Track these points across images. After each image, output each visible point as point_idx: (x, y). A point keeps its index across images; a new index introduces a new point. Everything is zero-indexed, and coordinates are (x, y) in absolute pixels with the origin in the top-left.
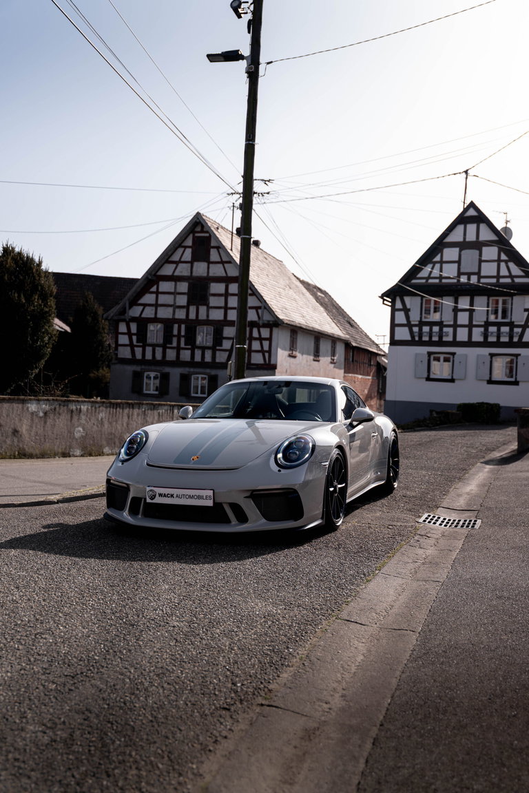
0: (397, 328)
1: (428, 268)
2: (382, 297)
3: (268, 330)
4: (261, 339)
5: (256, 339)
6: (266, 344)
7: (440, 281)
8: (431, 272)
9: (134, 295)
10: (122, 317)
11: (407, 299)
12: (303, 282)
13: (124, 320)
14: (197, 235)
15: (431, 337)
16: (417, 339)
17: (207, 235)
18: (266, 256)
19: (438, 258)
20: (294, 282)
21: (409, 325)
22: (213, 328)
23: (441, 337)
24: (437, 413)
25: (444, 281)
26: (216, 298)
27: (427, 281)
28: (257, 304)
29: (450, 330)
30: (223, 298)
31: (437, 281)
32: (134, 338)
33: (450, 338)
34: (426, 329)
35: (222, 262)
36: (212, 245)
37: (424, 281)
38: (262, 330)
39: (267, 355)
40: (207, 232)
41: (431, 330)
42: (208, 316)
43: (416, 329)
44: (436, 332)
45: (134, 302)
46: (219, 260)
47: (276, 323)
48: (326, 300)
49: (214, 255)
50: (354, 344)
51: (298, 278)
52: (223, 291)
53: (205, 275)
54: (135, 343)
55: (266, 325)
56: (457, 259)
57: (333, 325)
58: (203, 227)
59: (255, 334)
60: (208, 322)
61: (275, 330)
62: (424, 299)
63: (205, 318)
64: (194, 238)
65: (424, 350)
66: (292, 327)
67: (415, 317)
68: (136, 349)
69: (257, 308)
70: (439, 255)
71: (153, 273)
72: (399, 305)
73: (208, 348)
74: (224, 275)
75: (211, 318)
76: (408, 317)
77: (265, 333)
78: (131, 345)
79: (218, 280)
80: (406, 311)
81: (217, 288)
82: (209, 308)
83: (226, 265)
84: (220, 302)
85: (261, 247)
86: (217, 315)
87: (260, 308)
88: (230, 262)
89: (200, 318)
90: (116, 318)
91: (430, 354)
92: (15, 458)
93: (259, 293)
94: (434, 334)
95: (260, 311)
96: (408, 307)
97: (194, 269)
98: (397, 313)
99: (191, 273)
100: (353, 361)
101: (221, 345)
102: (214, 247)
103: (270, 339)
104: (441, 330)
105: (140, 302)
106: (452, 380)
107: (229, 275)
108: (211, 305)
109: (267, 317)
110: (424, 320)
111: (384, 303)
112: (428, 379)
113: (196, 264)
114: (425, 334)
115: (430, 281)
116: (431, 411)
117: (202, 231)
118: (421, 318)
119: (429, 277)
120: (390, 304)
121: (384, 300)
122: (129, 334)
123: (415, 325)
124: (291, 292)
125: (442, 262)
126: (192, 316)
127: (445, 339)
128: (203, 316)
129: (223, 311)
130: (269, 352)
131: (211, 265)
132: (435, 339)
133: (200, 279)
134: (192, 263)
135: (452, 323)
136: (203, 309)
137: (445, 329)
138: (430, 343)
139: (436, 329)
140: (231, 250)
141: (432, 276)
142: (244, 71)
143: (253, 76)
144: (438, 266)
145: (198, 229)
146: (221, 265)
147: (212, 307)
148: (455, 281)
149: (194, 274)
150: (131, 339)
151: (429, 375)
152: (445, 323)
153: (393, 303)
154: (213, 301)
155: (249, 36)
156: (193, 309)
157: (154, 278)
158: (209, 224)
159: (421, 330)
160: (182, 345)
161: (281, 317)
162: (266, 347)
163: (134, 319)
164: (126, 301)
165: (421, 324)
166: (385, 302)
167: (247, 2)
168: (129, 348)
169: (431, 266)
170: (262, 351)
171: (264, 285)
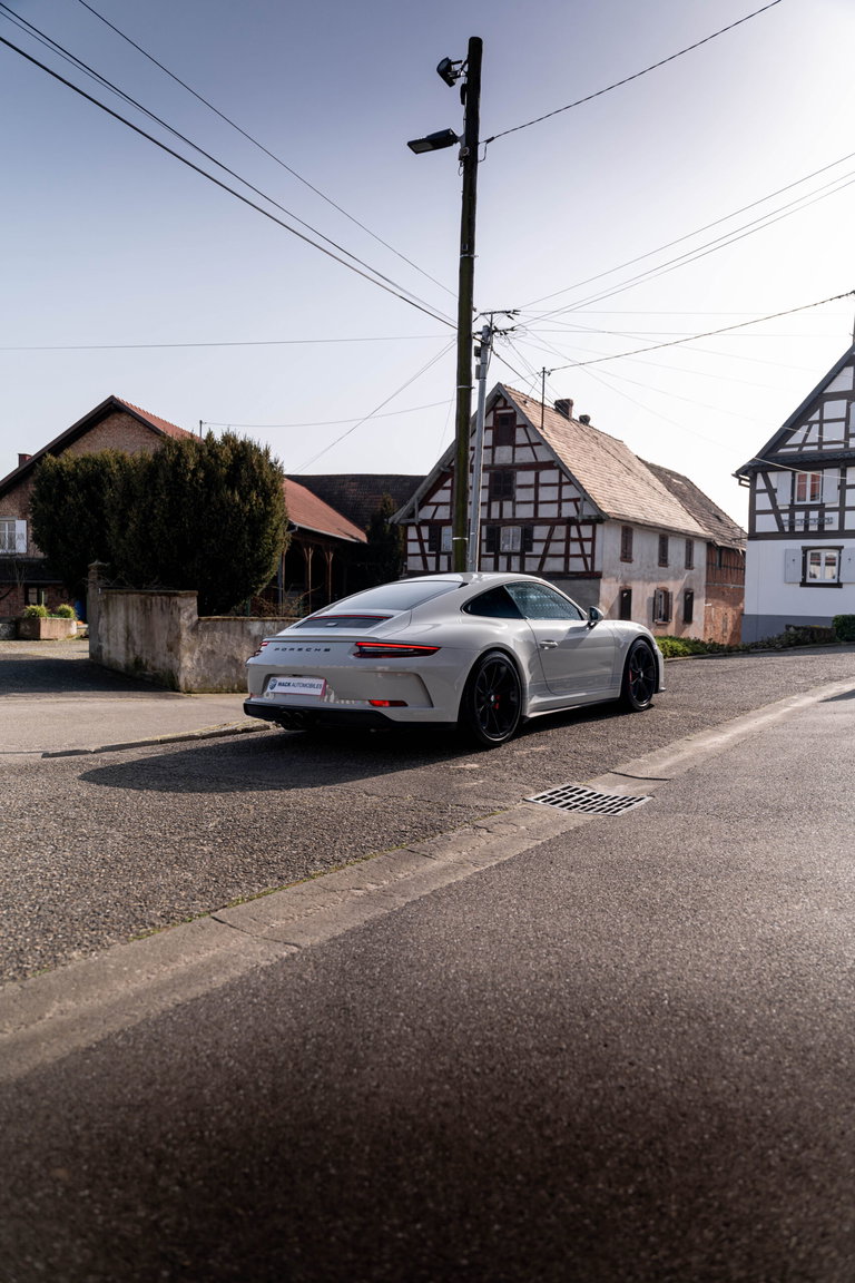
0: (758, 517)
1: (802, 431)
2: (737, 475)
3: (590, 527)
4: (581, 540)
5: (575, 540)
6: (588, 546)
7: (820, 448)
8: (806, 436)
9: (425, 492)
10: (411, 520)
11: (772, 476)
12: (651, 467)
13: (413, 524)
14: (498, 412)
15: (806, 526)
16: (787, 529)
17: (512, 411)
18: (596, 435)
19: (816, 417)
20: (638, 466)
21: (776, 511)
22: (520, 529)
23: (821, 526)
24: (797, 629)
25: (825, 447)
26: (524, 490)
27: (800, 449)
28: (576, 495)
29: (835, 515)
30: (532, 490)
31: (816, 448)
32: (426, 545)
33: (835, 527)
34: (800, 515)
35: (531, 445)
36: (518, 423)
37: (796, 449)
38: (582, 528)
39: (589, 560)
40: (510, 408)
41: (807, 516)
42: (514, 514)
43: (785, 517)
44: (814, 520)
45: (424, 502)
46: (527, 442)
47: (599, 519)
48: (685, 488)
49: (520, 437)
50: (720, 544)
51: (643, 462)
52: (532, 481)
53: (510, 462)
54: (427, 552)
55: (587, 522)
56: (844, 416)
57: (690, 519)
58: (506, 401)
59: (574, 534)
60: (514, 522)
61: (599, 528)
62: (797, 475)
63: (510, 516)
64: (495, 415)
65: (798, 544)
66: (624, 524)
67: (784, 500)
68: (428, 558)
69: (575, 501)
70: (818, 412)
71: (447, 464)
72: (761, 484)
73: (515, 554)
74: (534, 460)
75: (517, 516)
76: (773, 501)
77: (586, 531)
78: (423, 555)
79: (526, 467)
80: (771, 492)
81: (525, 477)
82: (515, 503)
83: (535, 448)
84: (528, 495)
85: (590, 424)
86: (525, 512)
87: (578, 499)
88: (539, 444)
89: (504, 517)
90: (403, 522)
91: (805, 550)
92: (233, 692)
93: (578, 481)
94: (811, 522)
95: (579, 504)
96: (774, 487)
97: (496, 455)
98: (758, 496)
99: (493, 460)
100: (720, 566)
101: (531, 550)
102: (519, 426)
103: (593, 540)
104: (821, 516)
105: (432, 501)
106: (839, 585)
107: (540, 460)
108: (517, 500)
109: (588, 511)
110: (796, 503)
111: (740, 484)
112: (804, 584)
113: (498, 448)
114: (798, 522)
115: (805, 449)
116: (788, 627)
117: (505, 407)
118: (792, 501)
119: (804, 444)
120: (748, 484)
121: (741, 479)
122: (420, 540)
123: (784, 511)
124: (629, 479)
125: (821, 422)
126: (495, 515)
127: (827, 528)
128: (508, 514)
129: (532, 506)
130: (592, 556)
131: (517, 449)
132: (813, 528)
133: (504, 467)
134: (493, 448)
135: (837, 505)
136: (508, 505)
137: (827, 515)
138: (806, 534)
139: (814, 515)
140: (542, 428)
141: (808, 441)
142: (457, 157)
143: (470, 163)
144: (816, 427)
145: (500, 404)
146: (529, 448)
147: (518, 503)
148: (842, 446)
149: (496, 462)
150: (422, 547)
151: (804, 579)
152: (827, 506)
153: (753, 481)
154: (520, 495)
155: (463, 108)
156: (495, 506)
157: (448, 470)
158: (513, 397)
159: (792, 517)
160: (484, 552)
161: (606, 509)
162: (588, 551)
163: (424, 522)
164: (414, 499)
165: (793, 508)
166: (743, 482)
167: (461, 62)
168: (420, 558)
169: (805, 428)
170: (583, 556)
171: (587, 471)
